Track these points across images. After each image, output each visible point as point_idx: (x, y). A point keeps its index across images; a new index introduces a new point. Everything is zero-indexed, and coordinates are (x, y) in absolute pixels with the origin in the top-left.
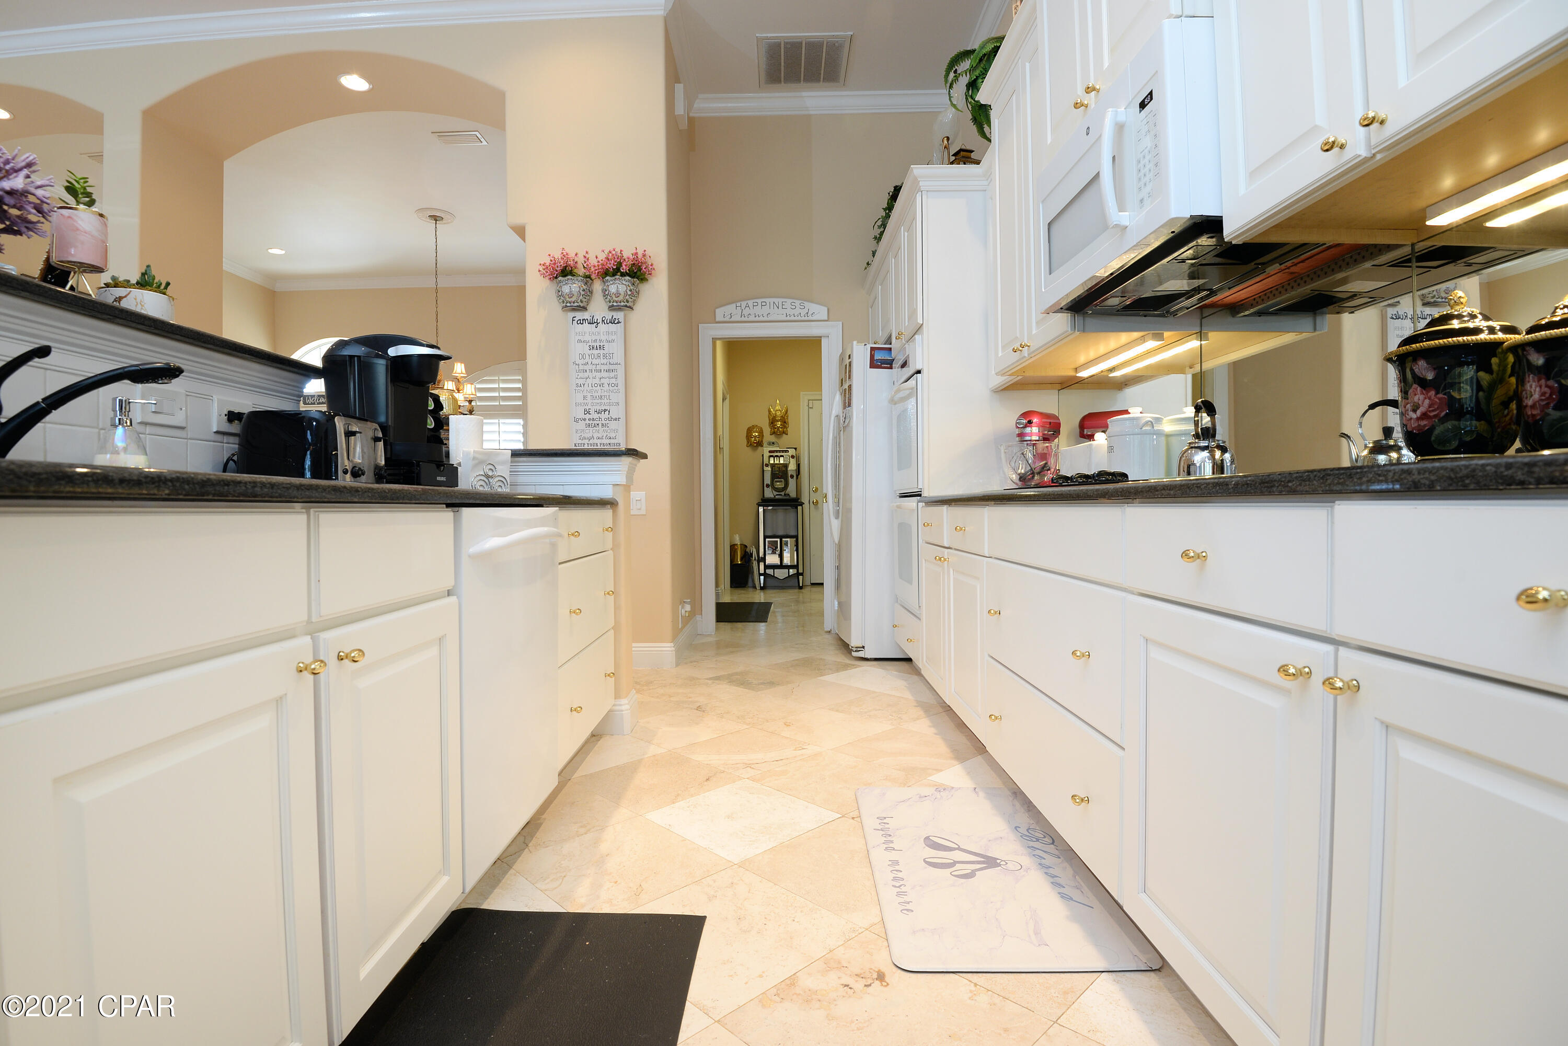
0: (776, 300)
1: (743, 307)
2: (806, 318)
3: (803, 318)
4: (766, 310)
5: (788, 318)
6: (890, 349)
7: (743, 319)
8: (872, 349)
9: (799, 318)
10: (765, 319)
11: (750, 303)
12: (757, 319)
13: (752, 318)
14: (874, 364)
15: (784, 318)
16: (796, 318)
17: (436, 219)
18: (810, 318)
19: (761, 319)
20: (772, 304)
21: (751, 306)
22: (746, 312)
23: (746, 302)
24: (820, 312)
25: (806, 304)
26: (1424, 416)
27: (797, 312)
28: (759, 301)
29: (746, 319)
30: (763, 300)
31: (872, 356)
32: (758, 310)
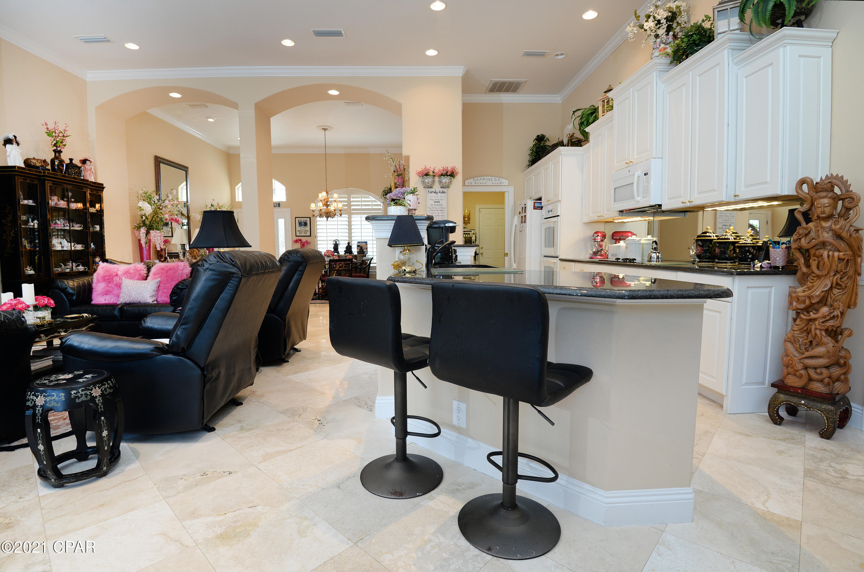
0: (489, 177)
1: (476, 180)
2: (500, 185)
3: (499, 185)
4: (485, 181)
5: (493, 185)
6: (541, 203)
7: (476, 185)
8: (534, 202)
9: (498, 185)
10: (484, 185)
11: (479, 178)
12: (481, 185)
13: (479, 184)
14: (535, 208)
15: (492, 184)
16: (496, 185)
17: (325, 130)
18: (502, 185)
19: (483, 185)
20: (487, 179)
21: (479, 180)
22: (477, 182)
23: (477, 178)
24: (506, 182)
25: (501, 179)
26: (699, 252)
27: (496, 182)
28: (482, 178)
29: (477, 185)
30: (484, 177)
31: (534, 205)
32: (482, 181)
